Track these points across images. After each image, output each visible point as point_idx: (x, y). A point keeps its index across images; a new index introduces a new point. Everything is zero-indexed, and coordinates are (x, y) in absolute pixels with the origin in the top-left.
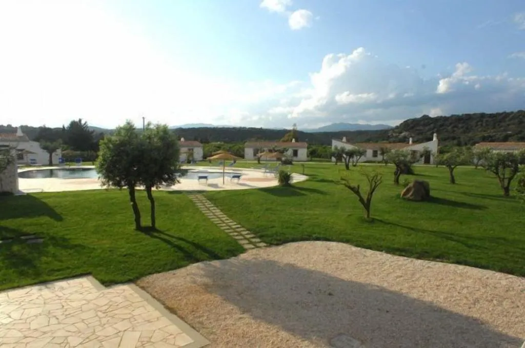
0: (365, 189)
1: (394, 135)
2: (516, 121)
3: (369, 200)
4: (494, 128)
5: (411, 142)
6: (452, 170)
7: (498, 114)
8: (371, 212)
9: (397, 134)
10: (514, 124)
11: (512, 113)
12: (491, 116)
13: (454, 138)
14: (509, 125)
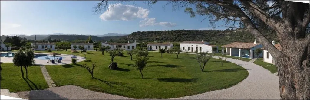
0: (91, 68)
2: (165, 34)
3: (92, 71)
4: (159, 36)
6: (131, 56)
7: (160, 31)
8: (93, 75)
9: (130, 37)
13: (148, 39)
14: (163, 35)
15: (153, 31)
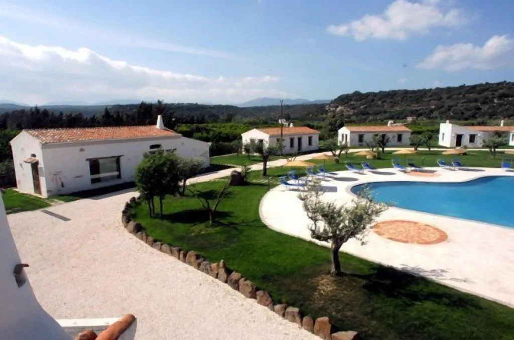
1: (332, 109)
2: (436, 97)
4: (418, 103)
5: (502, 125)
9: (334, 109)
10: (434, 100)
11: (430, 90)
12: (414, 92)
14: (430, 100)
15: (397, 89)
